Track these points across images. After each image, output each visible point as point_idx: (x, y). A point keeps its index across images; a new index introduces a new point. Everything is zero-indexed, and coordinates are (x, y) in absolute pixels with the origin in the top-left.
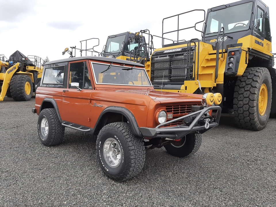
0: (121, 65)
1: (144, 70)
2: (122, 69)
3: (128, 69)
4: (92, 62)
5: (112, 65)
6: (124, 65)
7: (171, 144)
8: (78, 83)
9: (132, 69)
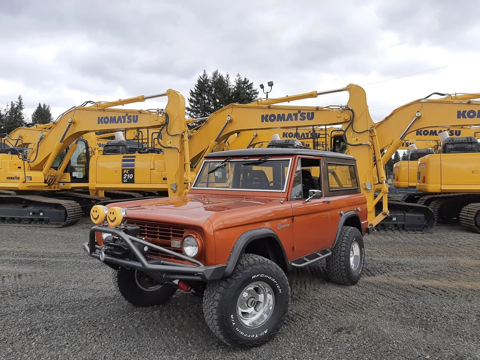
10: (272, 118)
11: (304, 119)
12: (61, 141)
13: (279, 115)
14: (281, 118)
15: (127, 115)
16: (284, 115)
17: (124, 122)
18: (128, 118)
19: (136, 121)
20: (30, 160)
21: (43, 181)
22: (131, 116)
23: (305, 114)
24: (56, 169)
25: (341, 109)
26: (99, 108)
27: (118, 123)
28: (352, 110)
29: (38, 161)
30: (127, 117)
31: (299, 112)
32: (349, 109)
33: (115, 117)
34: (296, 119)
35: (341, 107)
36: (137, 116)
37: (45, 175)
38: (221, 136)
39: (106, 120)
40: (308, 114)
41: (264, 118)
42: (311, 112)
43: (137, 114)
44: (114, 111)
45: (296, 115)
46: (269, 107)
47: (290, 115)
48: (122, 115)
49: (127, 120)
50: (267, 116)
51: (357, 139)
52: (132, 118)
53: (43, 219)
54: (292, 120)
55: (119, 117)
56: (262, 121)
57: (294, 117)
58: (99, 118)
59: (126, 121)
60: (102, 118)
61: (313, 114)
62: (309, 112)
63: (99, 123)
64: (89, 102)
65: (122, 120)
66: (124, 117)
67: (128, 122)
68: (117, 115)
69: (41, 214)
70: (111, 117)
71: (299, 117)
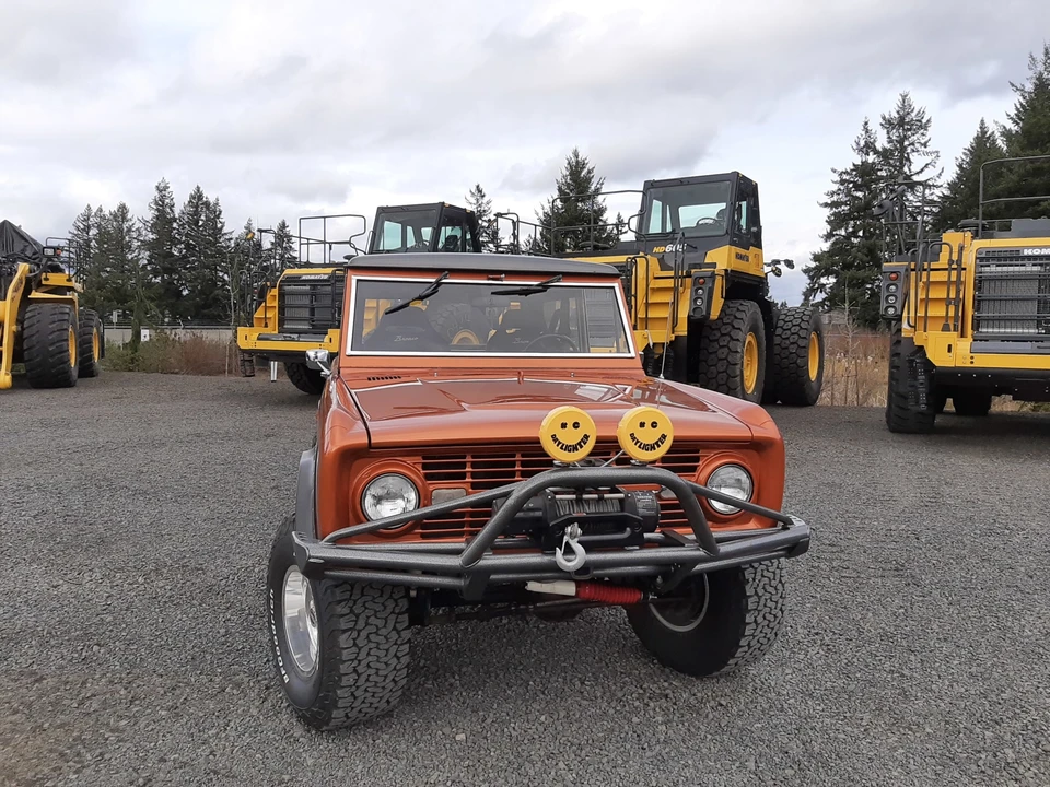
0: (489, 279)
1: (613, 288)
4: (354, 278)
5: (443, 281)
6: (503, 276)
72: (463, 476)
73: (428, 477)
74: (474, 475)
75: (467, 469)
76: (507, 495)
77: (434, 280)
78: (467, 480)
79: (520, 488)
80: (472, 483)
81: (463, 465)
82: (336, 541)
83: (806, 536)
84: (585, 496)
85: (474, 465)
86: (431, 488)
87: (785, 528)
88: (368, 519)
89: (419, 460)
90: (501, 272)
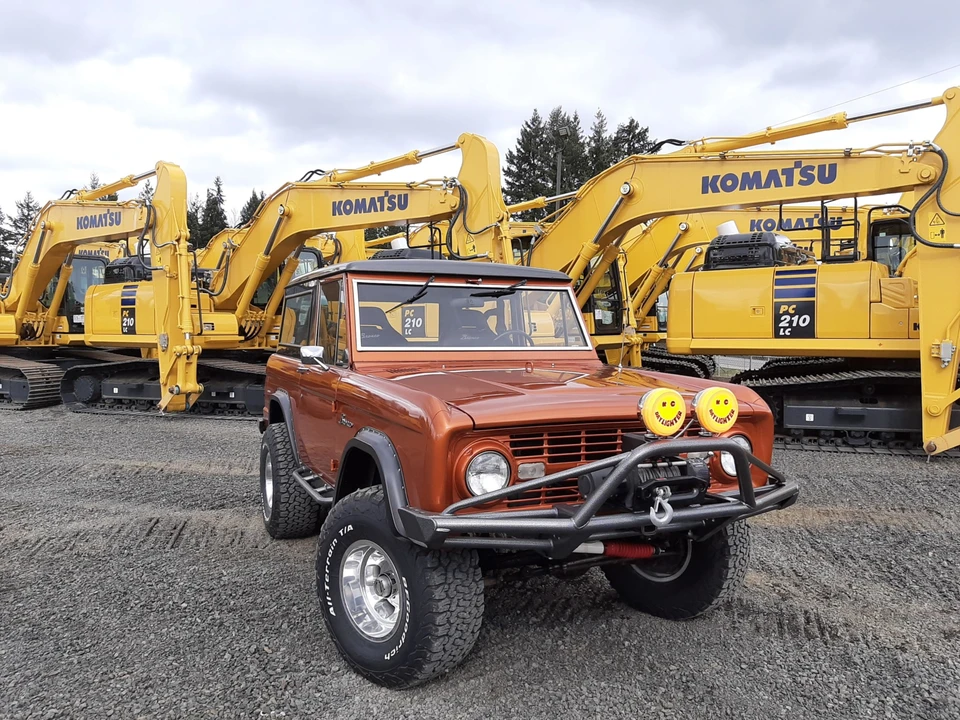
0: (468, 282)
1: (566, 291)
2: (472, 295)
3: (498, 294)
4: (355, 281)
5: (430, 284)
6: (480, 280)
7: (634, 566)
8: (322, 348)
9: (512, 291)
10: (729, 183)
11: (811, 180)
12: (267, 253)
13: (745, 175)
14: (751, 181)
15: (386, 193)
16: (757, 174)
17: (382, 209)
18: (390, 201)
19: (403, 207)
20: (213, 291)
21: (237, 332)
22: (394, 197)
23: (812, 168)
24: (263, 307)
25: (911, 151)
26: (332, 183)
27: (370, 211)
28: (940, 153)
29: (227, 293)
30: (386, 199)
31: (798, 164)
32: (934, 151)
33: (364, 200)
34: (790, 183)
35: (911, 147)
36: (406, 196)
37: (240, 320)
38: (605, 233)
39: (348, 207)
40: (822, 168)
41: (708, 185)
42: (827, 163)
43: (406, 192)
44: (362, 187)
45: (789, 173)
46: (723, 158)
47: (773, 175)
48: (377, 195)
49: (386, 205)
50: (716, 178)
51: (942, 232)
52: (396, 201)
53: (235, 405)
54: (778, 184)
55: (373, 199)
56: (705, 191)
57: (783, 179)
58: (334, 203)
59: (386, 208)
60: (340, 202)
61: (833, 167)
62: (822, 162)
63: (334, 214)
64: (315, 172)
65: (378, 204)
66: (381, 199)
67: (389, 209)
68: (368, 196)
69: (232, 395)
70: (357, 201)
71: (797, 176)
72: (540, 452)
73: (515, 453)
74: (551, 451)
75: (545, 446)
76: (615, 465)
77: (423, 283)
78: (545, 455)
79: (627, 458)
80: (549, 458)
81: (541, 442)
82: (455, 513)
83: (796, 490)
84: (659, 464)
85: (550, 442)
86: (519, 462)
87: (780, 486)
88: (473, 495)
89: (507, 438)
90: (478, 277)
